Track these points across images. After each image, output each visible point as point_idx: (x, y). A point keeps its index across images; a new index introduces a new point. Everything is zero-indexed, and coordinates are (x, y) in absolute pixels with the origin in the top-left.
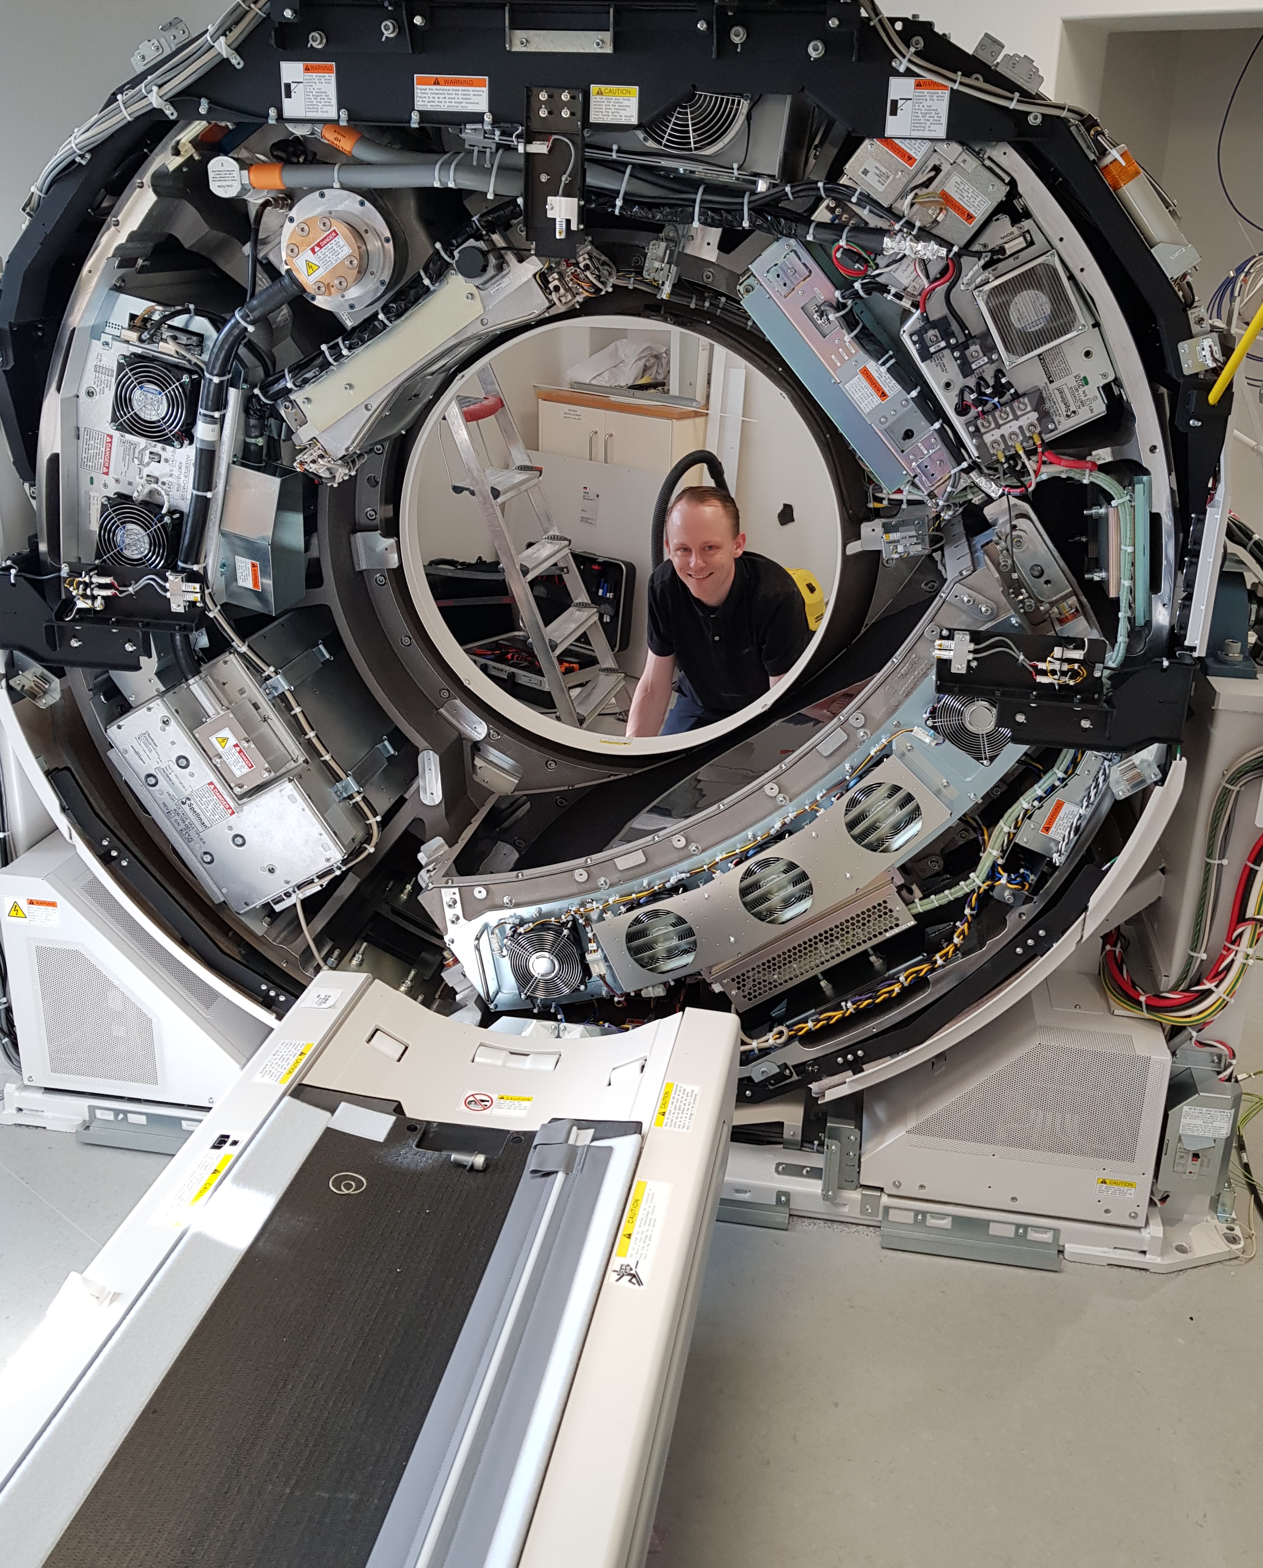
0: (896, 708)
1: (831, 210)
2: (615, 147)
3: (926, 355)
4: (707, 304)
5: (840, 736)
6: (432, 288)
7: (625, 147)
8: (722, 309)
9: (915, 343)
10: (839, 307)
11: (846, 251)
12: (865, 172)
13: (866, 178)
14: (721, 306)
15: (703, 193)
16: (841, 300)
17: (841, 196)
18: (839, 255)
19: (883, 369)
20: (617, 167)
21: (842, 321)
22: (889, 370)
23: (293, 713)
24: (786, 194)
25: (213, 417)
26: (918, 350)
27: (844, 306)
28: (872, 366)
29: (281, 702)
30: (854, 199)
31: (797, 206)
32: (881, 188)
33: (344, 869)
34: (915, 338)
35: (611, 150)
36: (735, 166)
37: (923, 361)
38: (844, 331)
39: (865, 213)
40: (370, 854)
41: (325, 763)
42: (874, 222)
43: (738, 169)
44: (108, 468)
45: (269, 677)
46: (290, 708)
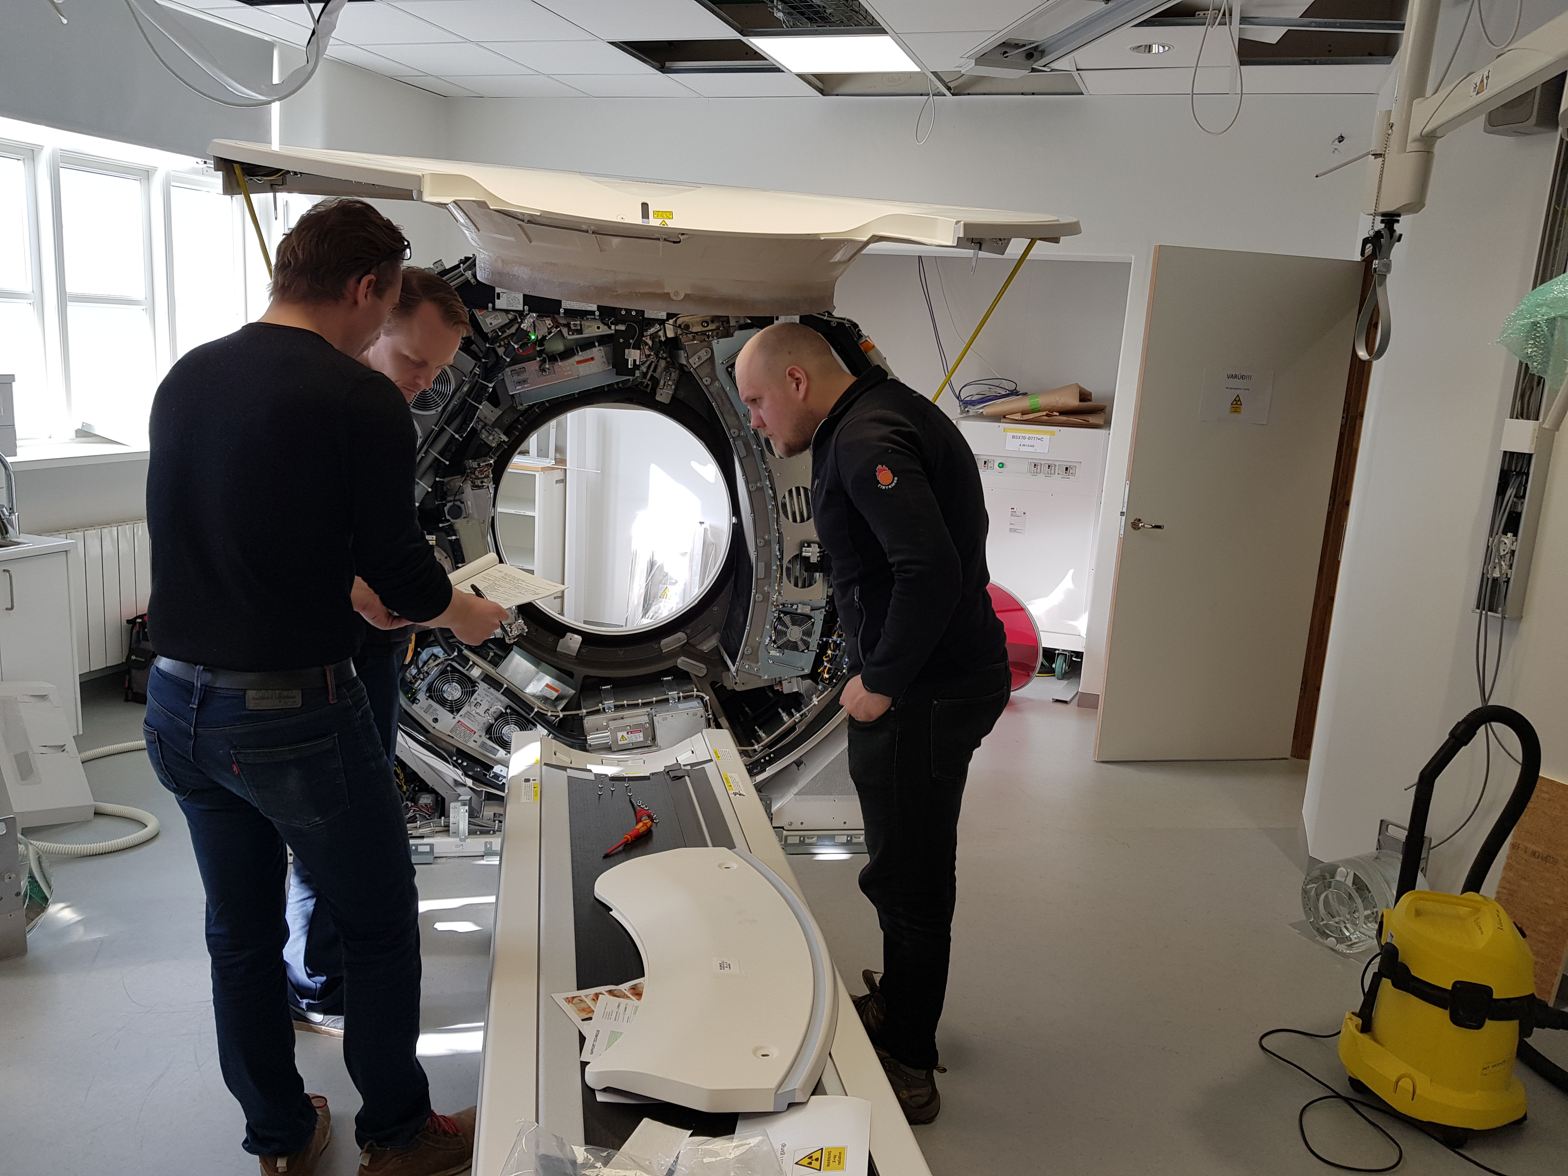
0: (736, 412)
1: (499, 346)
2: (433, 427)
3: (580, 332)
4: (519, 427)
5: (740, 443)
6: (458, 537)
7: (435, 422)
8: (525, 420)
9: (573, 334)
10: (543, 361)
11: (521, 347)
12: (491, 324)
13: (493, 325)
14: (523, 420)
15: (469, 398)
16: (541, 359)
17: (495, 339)
18: (521, 351)
19: (580, 353)
20: (442, 430)
21: (551, 363)
22: (581, 351)
23: (626, 706)
24: (485, 362)
25: (471, 665)
26: (577, 334)
27: (544, 358)
28: (577, 358)
29: (617, 708)
30: (500, 334)
31: (491, 361)
32: (500, 320)
33: (710, 713)
34: (571, 333)
35: (434, 429)
36: (464, 378)
37: (582, 334)
38: (556, 364)
39: (509, 332)
40: (709, 700)
41: (656, 701)
42: (513, 330)
43: (466, 377)
44: (473, 731)
45: (604, 709)
46: (623, 705)
